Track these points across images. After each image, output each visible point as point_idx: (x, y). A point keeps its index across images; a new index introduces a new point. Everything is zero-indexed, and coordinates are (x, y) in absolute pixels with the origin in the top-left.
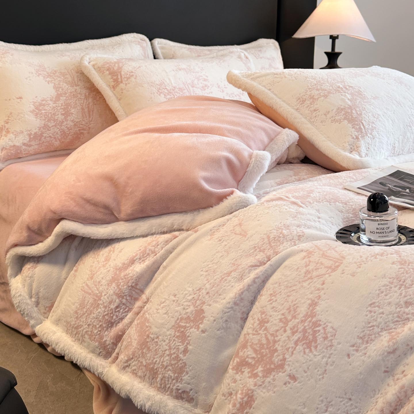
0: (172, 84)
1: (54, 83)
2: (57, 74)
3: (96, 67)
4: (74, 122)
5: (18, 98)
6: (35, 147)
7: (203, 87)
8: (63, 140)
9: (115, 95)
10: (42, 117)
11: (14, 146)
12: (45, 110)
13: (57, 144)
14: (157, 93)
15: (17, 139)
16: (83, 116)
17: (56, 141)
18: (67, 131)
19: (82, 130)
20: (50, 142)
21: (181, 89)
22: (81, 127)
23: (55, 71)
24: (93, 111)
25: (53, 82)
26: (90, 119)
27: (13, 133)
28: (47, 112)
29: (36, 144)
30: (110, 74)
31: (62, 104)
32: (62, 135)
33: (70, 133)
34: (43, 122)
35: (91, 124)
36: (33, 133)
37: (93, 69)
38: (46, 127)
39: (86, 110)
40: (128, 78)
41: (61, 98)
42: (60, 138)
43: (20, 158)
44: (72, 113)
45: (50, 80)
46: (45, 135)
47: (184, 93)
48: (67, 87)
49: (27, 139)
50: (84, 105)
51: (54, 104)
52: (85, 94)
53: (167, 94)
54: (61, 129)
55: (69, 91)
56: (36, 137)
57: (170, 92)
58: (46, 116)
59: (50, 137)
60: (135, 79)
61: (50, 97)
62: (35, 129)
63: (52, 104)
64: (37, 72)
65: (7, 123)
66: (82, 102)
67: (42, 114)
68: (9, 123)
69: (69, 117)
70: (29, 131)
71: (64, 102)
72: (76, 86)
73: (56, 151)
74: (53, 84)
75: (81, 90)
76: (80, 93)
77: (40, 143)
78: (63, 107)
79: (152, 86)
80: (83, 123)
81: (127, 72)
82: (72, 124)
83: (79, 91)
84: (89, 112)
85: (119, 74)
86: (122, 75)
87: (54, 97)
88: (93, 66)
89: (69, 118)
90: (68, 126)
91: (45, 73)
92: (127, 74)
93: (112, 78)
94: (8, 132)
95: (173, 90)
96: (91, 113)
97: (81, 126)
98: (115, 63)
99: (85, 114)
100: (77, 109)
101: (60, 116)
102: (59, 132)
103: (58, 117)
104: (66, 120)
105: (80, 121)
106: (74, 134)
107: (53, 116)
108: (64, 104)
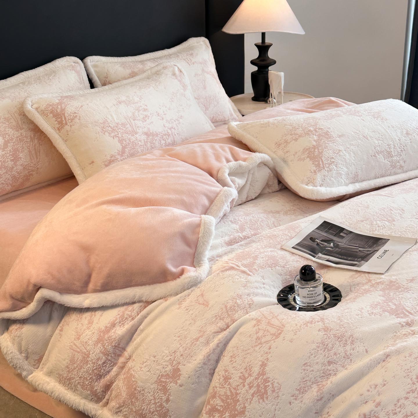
0: (115, 121)
1: (1, 131)
2: (2, 120)
3: (39, 110)
4: (23, 166)
7: (144, 118)
8: (14, 184)
9: (61, 137)
13: (8, 188)
14: (102, 132)
16: (31, 158)
17: (8, 186)
18: (18, 175)
19: (31, 172)
20: (3, 188)
21: (123, 125)
22: (30, 170)
24: (39, 152)
30: (54, 116)
31: (10, 150)
32: (13, 180)
33: (20, 177)
37: (36, 113)
39: (33, 152)
40: (72, 120)
41: (9, 144)
42: (11, 183)
44: (21, 158)
47: (127, 128)
48: (13, 132)
50: (31, 147)
51: (2, 151)
52: (30, 136)
53: (110, 132)
54: (12, 175)
55: (15, 136)
57: (114, 130)
59: (3, 183)
60: (79, 119)
66: (29, 144)
69: (18, 162)
71: (12, 148)
72: (21, 130)
73: (7, 194)
75: (26, 133)
76: (25, 137)
78: (11, 153)
79: (96, 125)
80: (32, 165)
81: (71, 113)
82: (22, 168)
83: (25, 135)
84: (36, 153)
85: (63, 116)
86: (66, 116)
87: (2, 145)
88: (37, 109)
90: (18, 170)
92: (71, 116)
93: (56, 120)
95: (117, 127)
96: (38, 154)
97: (30, 168)
98: (58, 104)
99: (33, 157)
100: (25, 153)
101: (9, 162)
102: (10, 178)
103: (8, 164)
104: (16, 165)
105: (29, 163)
106: (24, 176)
107: (4, 164)
108: (12, 151)
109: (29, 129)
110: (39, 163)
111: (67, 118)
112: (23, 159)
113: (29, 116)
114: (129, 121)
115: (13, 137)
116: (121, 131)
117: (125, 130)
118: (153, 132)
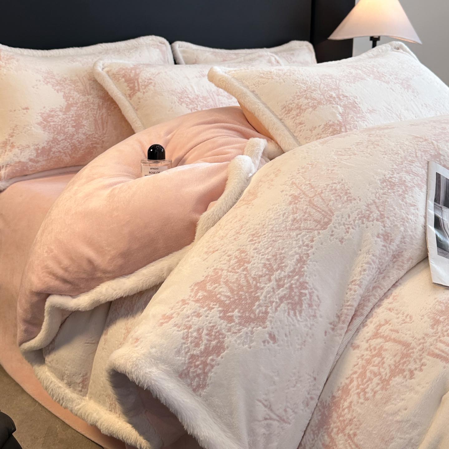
0: (195, 92)
1: (64, 92)
2: (68, 82)
3: (110, 73)
4: (86, 136)
5: (24, 109)
6: (42, 163)
8: (74, 155)
9: (132, 105)
10: (50, 129)
11: (20, 162)
12: (54, 122)
13: (67, 159)
14: (178, 103)
15: (22, 154)
16: (96, 128)
17: (66, 156)
18: (79, 145)
19: (95, 144)
20: (60, 158)
21: (204, 98)
22: (93, 141)
23: (65, 79)
24: (107, 123)
25: (63, 90)
26: (104, 132)
27: (18, 148)
28: (56, 124)
29: (44, 160)
30: (126, 81)
31: (73, 115)
32: (72, 149)
33: (81, 148)
34: (52, 136)
35: (105, 137)
36: (40, 147)
37: (107, 76)
38: (54, 140)
39: (99, 122)
40: (146, 86)
41: (72, 108)
42: (70, 153)
43: (26, 175)
44: (84, 126)
45: (60, 88)
46: (53, 150)
47: (208, 102)
48: (78, 96)
49: (34, 154)
50: (97, 115)
51: (63, 115)
52: (99, 104)
53: (189, 103)
54: (72, 143)
55: (81, 100)
56: (44, 152)
57: (193, 101)
58: (55, 129)
59: (60, 151)
60: (154, 86)
61: (59, 107)
62: (43, 143)
63: (61, 115)
64: (45, 79)
65: (12, 136)
66: (95, 112)
67: (50, 126)
68: (14, 137)
69: (80, 130)
70: (36, 145)
71: (76, 113)
72: (88, 95)
73: (66, 167)
74: (63, 93)
75: (94, 99)
76: (92, 103)
77: (48, 159)
78: (73, 119)
79: (172, 94)
80: (96, 136)
81: (145, 78)
82: (84, 137)
83: (92, 101)
84: (103, 123)
85: (136, 82)
86: (139, 82)
87: (64, 107)
88: (108, 72)
90: (80, 140)
91: (54, 81)
92: (145, 82)
93: (128, 86)
94: (13, 146)
95: (196, 99)
96: (105, 125)
97: (94, 139)
98: (132, 69)
99: (99, 127)
100: (90, 121)
101: (70, 128)
102: (69, 147)
103: (68, 130)
104: (78, 133)
105: (93, 134)
106: (87, 148)
107: (63, 129)
108: (74, 116)
109: (98, 96)
110: (104, 136)
111: (140, 84)
112: (87, 127)
113: (99, 80)
114: (211, 95)
115: (78, 101)
116: (201, 104)
117: (206, 104)
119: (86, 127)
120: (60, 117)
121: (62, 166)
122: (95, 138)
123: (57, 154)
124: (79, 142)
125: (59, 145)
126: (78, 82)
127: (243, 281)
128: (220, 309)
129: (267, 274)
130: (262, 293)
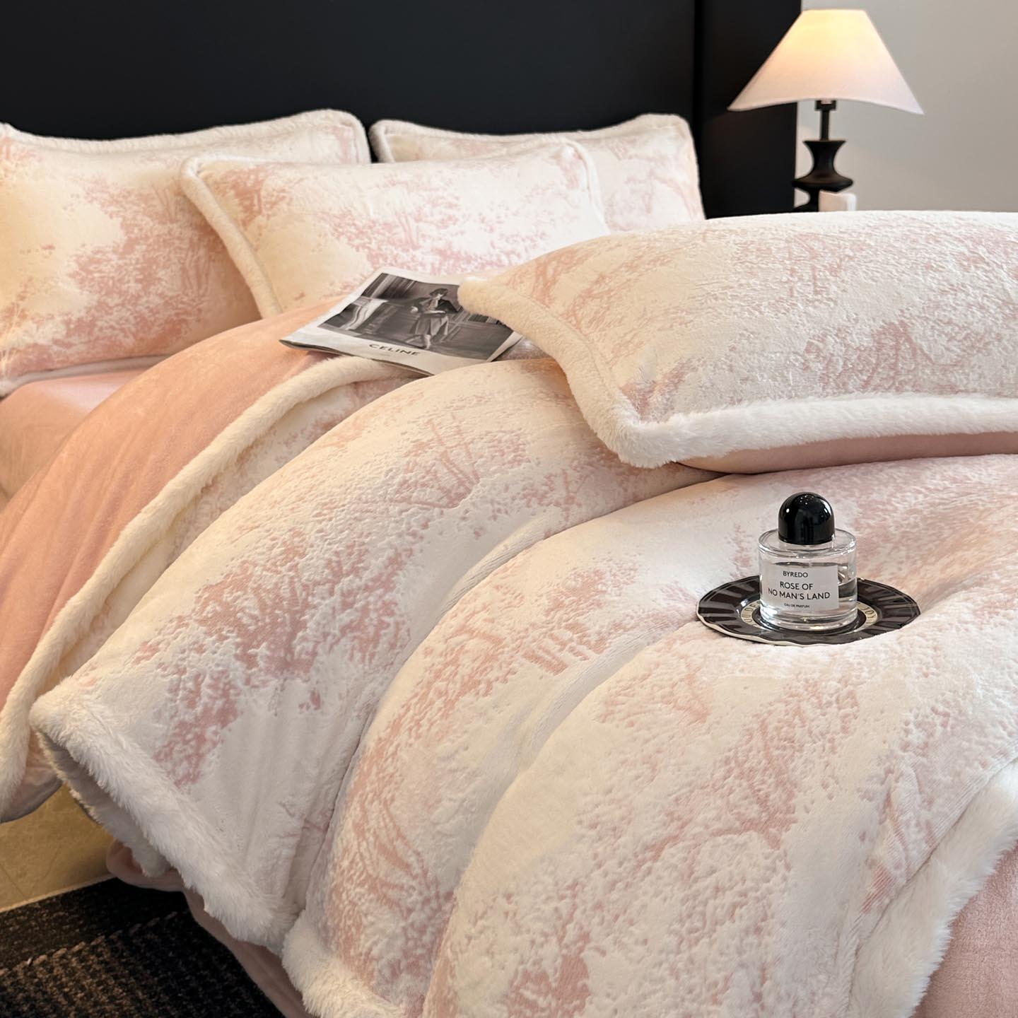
0: (368, 215)
1: (124, 218)
2: (133, 198)
3: (210, 181)
4: (164, 298)
5: (45, 248)
6: (79, 347)
8: (141, 335)
9: (246, 239)
10: (93, 285)
11: (35, 345)
12: (100, 271)
13: (129, 342)
14: (333, 235)
15: (41, 330)
16: (184, 284)
17: (126, 336)
18: (150, 317)
19: (184, 314)
20: (113, 339)
21: (388, 226)
22: (180, 309)
23: (129, 192)
24: (207, 275)
25: (122, 214)
26: (202, 292)
27: (33, 319)
28: (104, 277)
29: (81, 343)
30: (237, 195)
31: (138, 259)
32: (137, 323)
33: (155, 321)
34: (96, 297)
36: (74, 319)
37: (203, 186)
38: (101, 306)
39: (192, 273)
40: (274, 204)
41: (137, 247)
42: (133, 329)
43: (51, 370)
44: (160, 279)
45: (116, 209)
46: (100, 323)
47: (396, 234)
48: (151, 224)
49: (62, 330)
50: (187, 262)
51: (120, 259)
52: (191, 239)
53: (353, 236)
54: (136, 312)
55: (156, 233)
56: (81, 327)
57: (362, 233)
58: (102, 285)
59: (112, 327)
60: (289, 204)
61: (113, 244)
62: (80, 311)
63: (115, 260)
64: (88, 194)
65: (23, 298)
66: (183, 256)
67: (93, 279)
68: (27, 299)
70: (67, 315)
71: (143, 256)
72: (171, 223)
74: (120, 220)
75: (182, 231)
76: (179, 238)
77: (90, 341)
78: (139, 266)
79: (323, 219)
80: (185, 299)
81: (274, 190)
82: (161, 302)
83: (177, 234)
84: (198, 276)
85: (256, 196)
86: (262, 196)
87: (122, 246)
88: (206, 179)
89: (152, 288)
90: (151, 306)
91: (106, 196)
92: (273, 196)
93: (241, 204)
94: (23, 317)
95: (370, 228)
96: (203, 279)
97: (180, 306)
98: (251, 172)
99: (190, 283)
100: (172, 271)
101: (132, 284)
102: (131, 318)
103: (129, 287)
104: (148, 294)
105: (178, 295)
106: (166, 322)
107: (118, 285)
108: (141, 261)
109: (191, 225)
110: (203, 299)
111: (263, 200)
112: (166, 282)
113: (188, 193)
114: (403, 220)
115: (149, 234)
116: (380, 237)
117: (389, 238)
118: (459, 252)
119: (164, 283)
120: (113, 263)
121: (122, 354)
122: (183, 303)
123: (108, 332)
124: (151, 311)
125: (111, 314)
126: (153, 198)
127: (285, 591)
128: (239, 640)
129: (329, 581)
130: (313, 616)
